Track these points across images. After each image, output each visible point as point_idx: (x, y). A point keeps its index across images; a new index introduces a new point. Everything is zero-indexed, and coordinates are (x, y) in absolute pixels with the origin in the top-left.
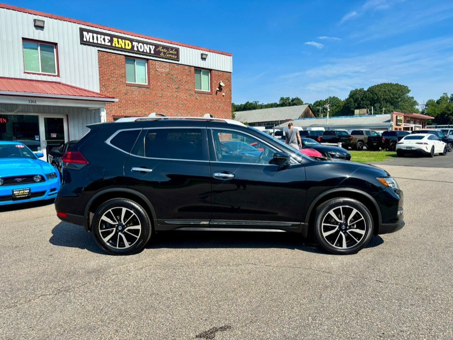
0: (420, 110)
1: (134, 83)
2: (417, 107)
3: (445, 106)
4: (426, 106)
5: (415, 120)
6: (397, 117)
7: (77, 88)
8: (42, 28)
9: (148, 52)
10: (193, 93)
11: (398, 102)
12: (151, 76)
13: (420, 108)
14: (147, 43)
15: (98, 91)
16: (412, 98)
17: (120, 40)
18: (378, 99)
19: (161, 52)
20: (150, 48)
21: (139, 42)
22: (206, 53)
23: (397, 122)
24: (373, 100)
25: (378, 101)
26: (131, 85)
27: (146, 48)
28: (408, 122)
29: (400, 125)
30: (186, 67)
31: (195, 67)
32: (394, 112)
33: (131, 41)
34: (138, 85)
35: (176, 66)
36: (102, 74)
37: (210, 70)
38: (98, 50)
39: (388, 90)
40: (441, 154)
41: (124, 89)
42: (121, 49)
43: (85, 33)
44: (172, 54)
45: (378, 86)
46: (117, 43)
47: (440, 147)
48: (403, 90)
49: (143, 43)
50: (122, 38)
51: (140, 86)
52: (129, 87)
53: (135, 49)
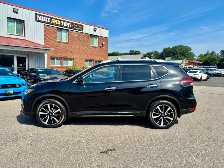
0: (196, 59)
1: (61, 41)
2: (195, 57)
3: (208, 57)
4: (199, 57)
5: (194, 64)
6: (185, 62)
7: (33, 43)
8: (17, 13)
10: (89, 47)
11: (186, 55)
12: (69, 38)
13: (196, 58)
14: (68, 22)
15: (44, 44)
16: (193, 53)
17: (55, 20)
18: (177, 53)
19: (75, 27)
20: (69, 24)
21: (64, 21)
22: (96, 28)
23: (185, 64)
24: (174, 53)
25: (176, 53)
26: (59, 42)
27: (67, 25)
28: (190, 64)
29: (187, 66)
30: (87, 35)
31: (91, 34)
32: (184, 60)
33: (60, 21)
34: (63, 42)
35: (82, 34)
36: (45, 36)
37: (98, 36)
38: (44, 25)
39: (182, 49)
40: (205, 80)
41: (56, 44)
42: (55, 25)
43: (38, 16)
44: (80, 28)
45: (177, 46)
46: (53, 21)
47: (205, 76)
48: (188, 49)
49: (66, 22)
50: (56, 19)
51: (64, 43)
52: (59, 43)
53: (62, 25)
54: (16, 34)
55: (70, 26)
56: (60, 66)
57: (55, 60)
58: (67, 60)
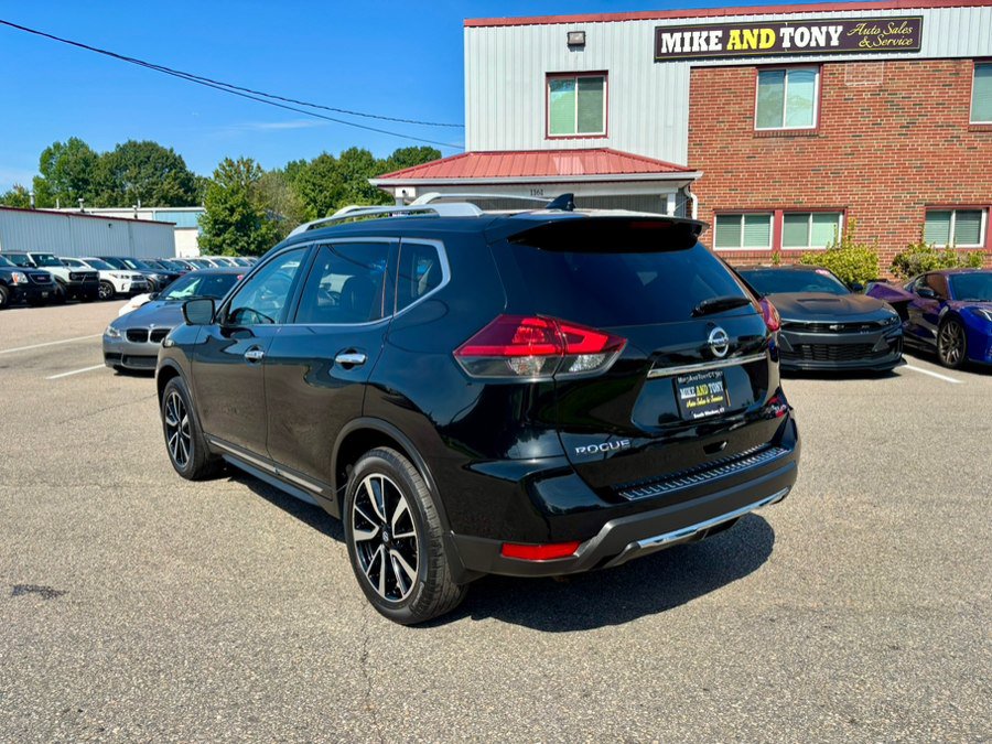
1: (779, 128)
8: (580, 46)
9: (822, 44)
10: (962, 132)
12: (825, 104)
14: (819, 23)
15: (683, 160)
17: (747, 33)
19: (862, 37)
20: (828, 33)
21: (796, 25)
26: (765, 135)
27: (818, 36)
30: (944, 65)
31: (975, 59)
33: (776, 26)
34: (788, 131)
35: (908, 67)
36: (695, 120)
38: (692, 68)
42: (749, 53)
43: (666, 36)
44: (897, 36)
46: (738, 41)
49: (809, 24)
50: (751, 26)
51: (792, 134)
52: (761, 140)
53: (786, 44)
54: (576, 134)
55: (835, 42)
56: (768, 251)
57: (739, 223)
58: (807, 221)
